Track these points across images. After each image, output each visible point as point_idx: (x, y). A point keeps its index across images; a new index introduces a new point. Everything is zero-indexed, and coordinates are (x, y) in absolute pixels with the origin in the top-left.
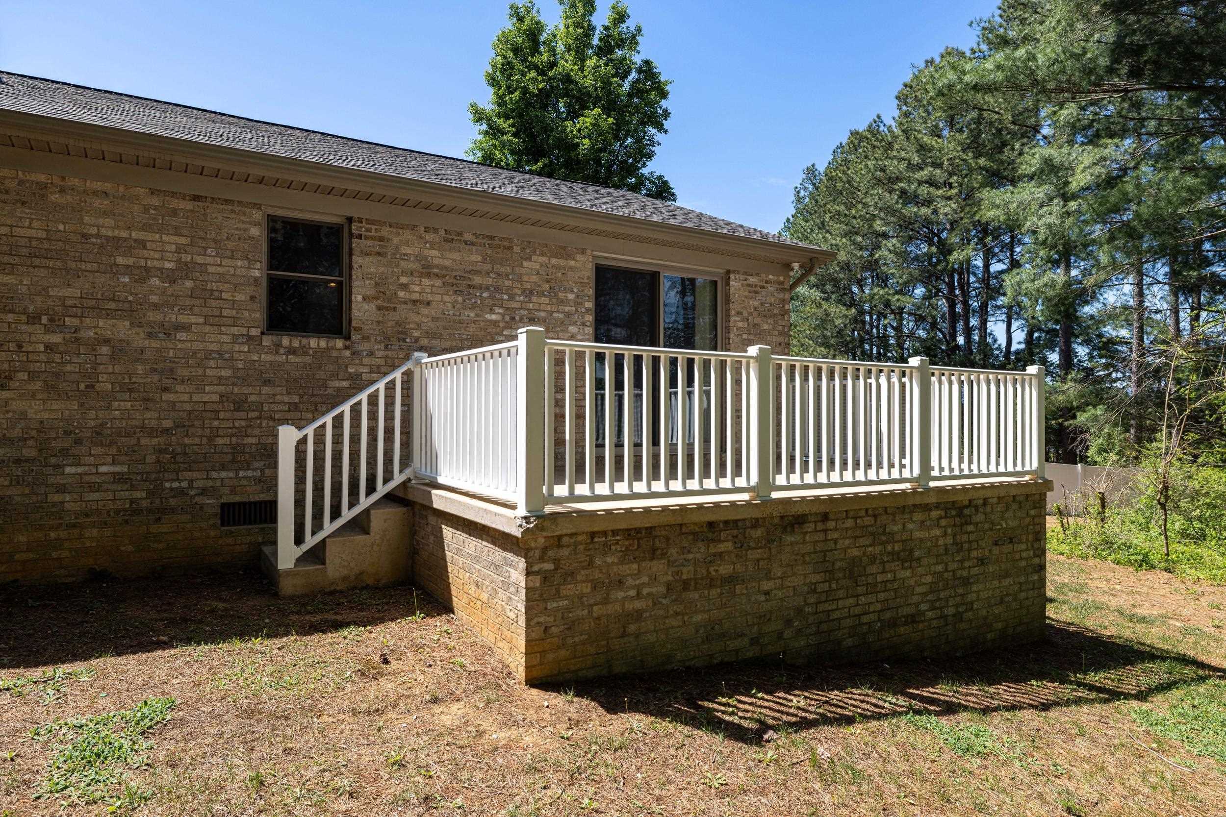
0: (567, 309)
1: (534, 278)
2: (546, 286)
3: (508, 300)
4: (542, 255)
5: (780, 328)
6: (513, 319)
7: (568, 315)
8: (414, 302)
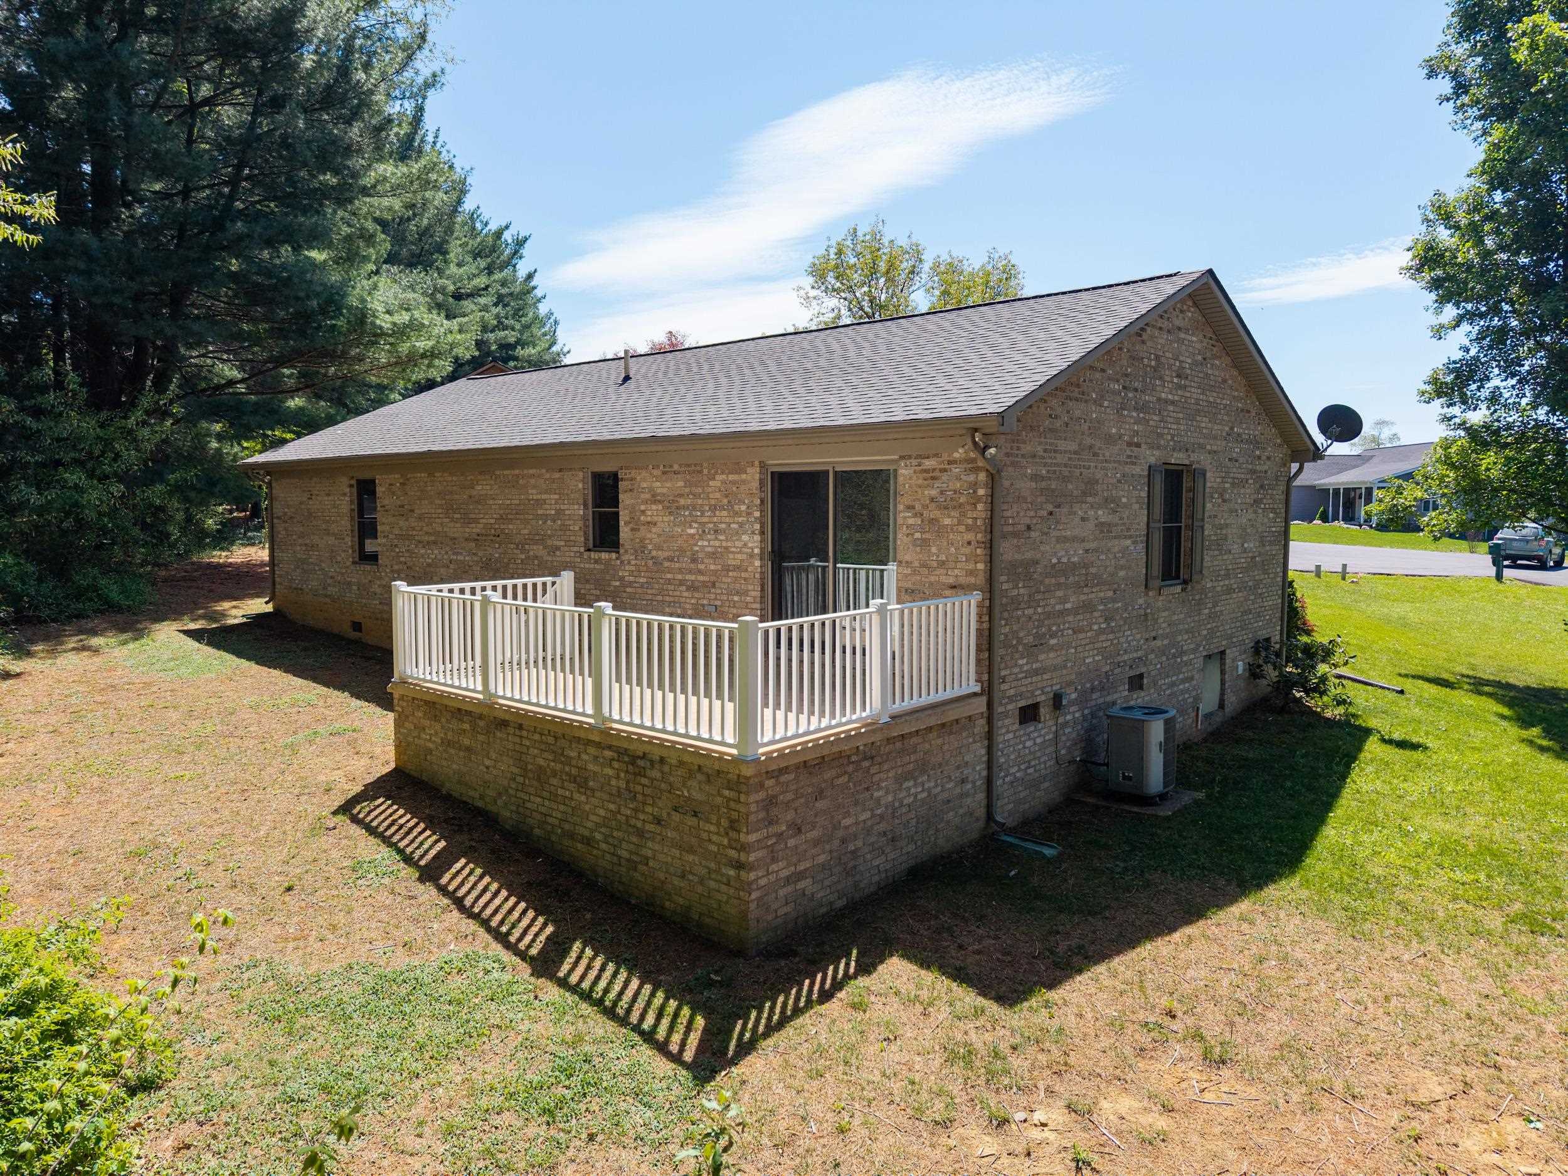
0: (740, 519)
1: (718, 495)
2: (725, 501)
3: (700, 516)
4: (723, 473)
5: (970, 521)
6: (704, 531)
7: (741, 525)
8: (648, 523)
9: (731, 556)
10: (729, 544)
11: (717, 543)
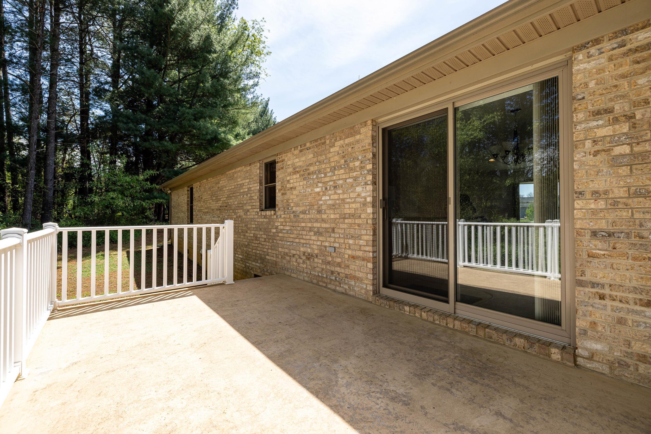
0: (355, 174)
1: (337, 158)
2: (343, 161)
3: (324, 177)
6: (326, 189)
7: (355, 179)
9: (347, 206)
10: (345, 196)
11: (336, 197)
